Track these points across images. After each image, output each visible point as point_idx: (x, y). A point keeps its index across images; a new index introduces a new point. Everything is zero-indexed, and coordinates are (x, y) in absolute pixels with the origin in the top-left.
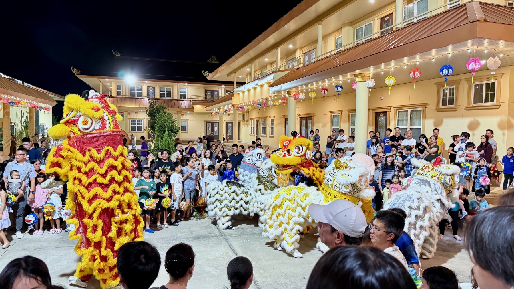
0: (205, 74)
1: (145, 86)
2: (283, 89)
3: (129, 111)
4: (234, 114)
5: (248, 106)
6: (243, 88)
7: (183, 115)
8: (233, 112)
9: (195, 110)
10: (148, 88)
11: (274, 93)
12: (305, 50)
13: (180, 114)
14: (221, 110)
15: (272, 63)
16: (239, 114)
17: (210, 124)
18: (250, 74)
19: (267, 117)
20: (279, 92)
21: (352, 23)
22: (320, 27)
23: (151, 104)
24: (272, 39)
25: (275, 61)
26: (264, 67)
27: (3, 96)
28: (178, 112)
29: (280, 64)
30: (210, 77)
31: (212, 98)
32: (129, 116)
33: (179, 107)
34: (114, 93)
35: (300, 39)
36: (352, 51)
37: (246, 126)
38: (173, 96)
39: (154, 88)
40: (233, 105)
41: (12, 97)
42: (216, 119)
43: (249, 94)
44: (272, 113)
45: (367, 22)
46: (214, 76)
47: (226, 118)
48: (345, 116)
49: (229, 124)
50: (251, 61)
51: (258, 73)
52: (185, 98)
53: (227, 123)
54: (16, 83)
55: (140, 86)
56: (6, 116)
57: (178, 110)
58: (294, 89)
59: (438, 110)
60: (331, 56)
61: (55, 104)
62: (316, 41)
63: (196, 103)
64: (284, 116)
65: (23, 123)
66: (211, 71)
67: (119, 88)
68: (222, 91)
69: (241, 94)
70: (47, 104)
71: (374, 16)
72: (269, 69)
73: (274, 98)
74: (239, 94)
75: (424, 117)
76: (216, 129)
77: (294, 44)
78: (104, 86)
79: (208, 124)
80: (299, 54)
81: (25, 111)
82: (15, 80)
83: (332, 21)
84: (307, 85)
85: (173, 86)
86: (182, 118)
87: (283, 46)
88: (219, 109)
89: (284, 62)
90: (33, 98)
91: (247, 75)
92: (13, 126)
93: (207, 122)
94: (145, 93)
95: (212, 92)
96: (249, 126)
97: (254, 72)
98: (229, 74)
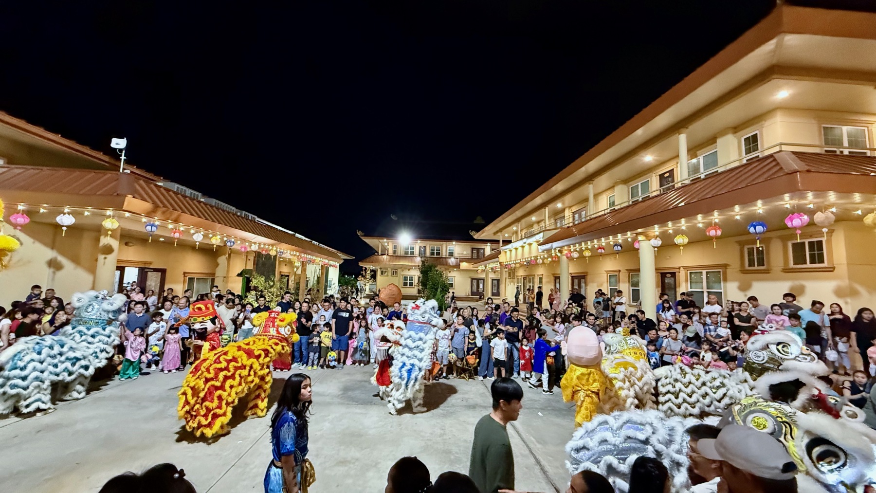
0: (472, 233)
1: (418, 245)
2: (554, 247)
3: (403, 268)
4: (501, 271)
5: (515, 264)
6: (509, 246)
7: (450, 272)
8: (499, 269)
9: (461, 268)
10: (420, 247)
11: (543, 252)
12: (574, 209)
13: (448, 271)
14: (487, 267)
15: (538, 222)
16: (506, 271)
17: (476, 281)
18: (516, 232)
19: (534, 275)
20: (549, 250)
21: (625, 181)
22: (591, 186)
23: (423, 262)
24: (538, 200)
25: (542, 220)
26: (531, 225)
27: (303, 255)
28: (446, 270)
29: (548, 223)
30: (476, 236)
31: (478, 256)
32: (402, 273)
33: (447, 264)
34: (391, 252)
35: (568, 199)
36: (630, 209)
37: (512, 284)
38: (442, 254)
39: (425, 247)
40: (500, 263)
41: (310, 256)
42: (483, 276)
43: (516, 252)
44: (541, 271)
45: (643, 180)
46: (480, 235)
47: (492, 276)
48: (623, 276)
49: (494, 281)
50: (518, 220)
51: (524, 231)
52: (453, 256)
53: (493, 280)
54: (314, 244)
55: (412, 246)
56: (304, 272)
57: (446, 267)
58: (566, 248)
59: (744, 271)
60: (605, 215)
61: (342, 262)
62: (586, 200)
63: (463, 260)
64: (553, 274)
65: (316, 278)
66: (478, 231)
67: (395, 247)
68: (488, 249)
69: (508, 252)
70: (336, 262)
71: (651, 174)
72: (536, 228)
73: (544, 257)
74: (506, 252)
75: (725, 280)
76: (481, 286)
77: (563, 204)
78: (382, 246)
79: (474, 281)
80: (568, 213)
81: (318, 267)
82: (313, 242)
83: (603, 181)
84: (580, 244)
85: (442, 245)
86: (449, 275)
87: (551, 206)
88: (486, 267)
89: (553, 221)
90: (326, 257)
91: (513, 234)
92: (308, 281)
93: (472, 279)
94: (417, 252)
95: (478, 250)
96: (516, 284)
97: (521, 230)
98: (495, 233)
